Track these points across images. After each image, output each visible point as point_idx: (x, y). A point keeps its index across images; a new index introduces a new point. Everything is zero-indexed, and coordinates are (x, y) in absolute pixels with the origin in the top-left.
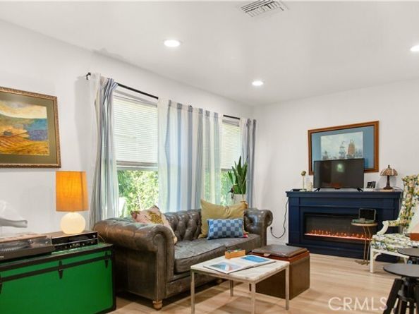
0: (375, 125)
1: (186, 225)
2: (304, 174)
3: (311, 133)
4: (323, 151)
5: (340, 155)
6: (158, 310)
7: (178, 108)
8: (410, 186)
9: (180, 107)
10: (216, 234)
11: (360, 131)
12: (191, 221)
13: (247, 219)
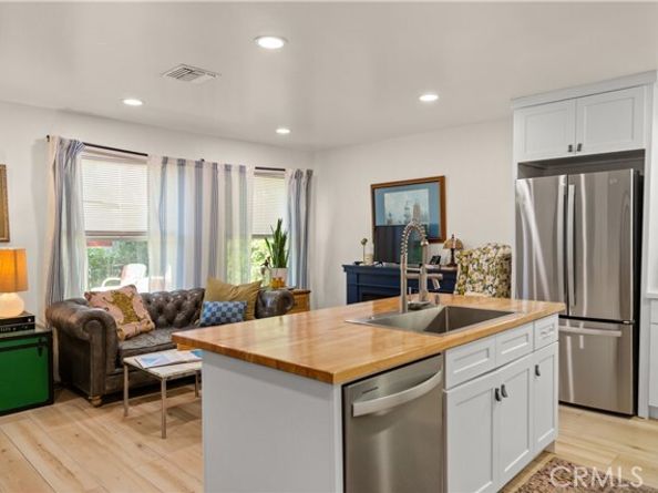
0: (441, 180)
1: (179, 307)
2: (365, 242)
3: (374, 188)
4: (387, 212)
5: (404, 219)
6: (96, 406)
7: (179, 165)
8: (465, 264)
9: (182, 163)
10: (208, 320)
11: (425, 188)
12: (188, 303)
13: (259, 302)
